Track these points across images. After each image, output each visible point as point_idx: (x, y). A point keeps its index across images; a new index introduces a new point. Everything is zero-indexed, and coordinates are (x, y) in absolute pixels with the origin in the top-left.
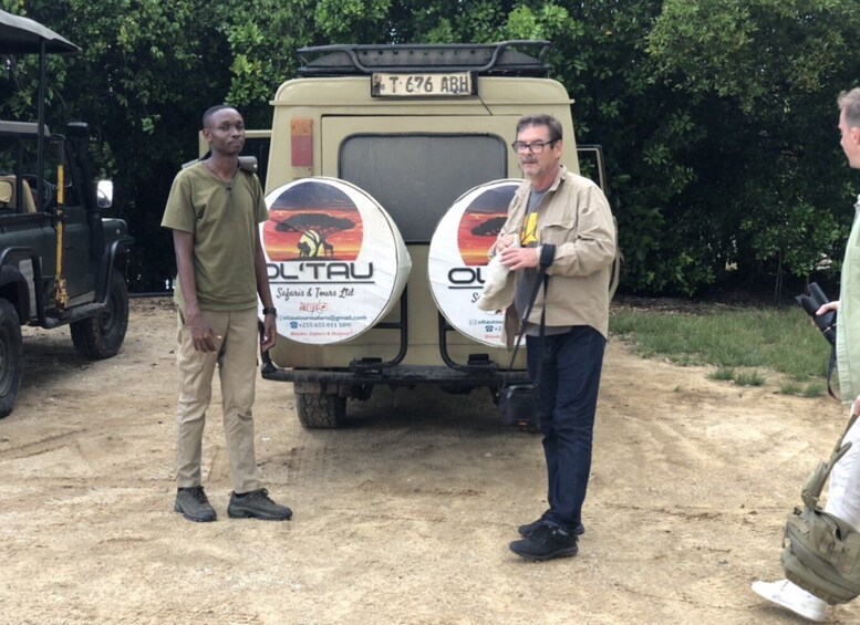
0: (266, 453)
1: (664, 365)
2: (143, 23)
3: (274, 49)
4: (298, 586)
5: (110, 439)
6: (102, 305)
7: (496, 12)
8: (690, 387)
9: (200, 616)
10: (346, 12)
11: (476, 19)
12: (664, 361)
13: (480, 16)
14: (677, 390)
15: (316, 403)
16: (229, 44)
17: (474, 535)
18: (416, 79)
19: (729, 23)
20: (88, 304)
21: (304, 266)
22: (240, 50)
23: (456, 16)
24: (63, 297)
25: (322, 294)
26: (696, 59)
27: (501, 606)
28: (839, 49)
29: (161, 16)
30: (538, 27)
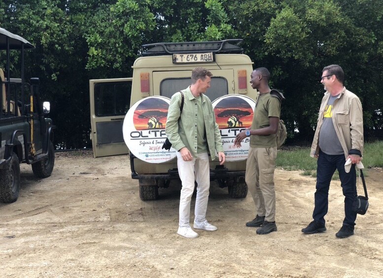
0: (130, 210)
1: (282, 171)
2: (52, 34)
3: (106, 44)
4: (165, 256)
5: (63, 208)
6: (46, 154)
7: (200, 27)
8: (294, 179)
9: (131, 267)
10: (138, 28)
11: (191, 30)
12: (281, 169)
13: (193, 28)
14: (289, 180)
15: (148, 189)
16: (87, 43)
17: (226, 235)
18: (191, 56)
19: (298, 29)
20: (40, 154)
21: (151, 132)
22: (92, 45)
23: (183, 29)
24: (34, 151)
25: (158, 143)
26: (285, 44)
27: (246, 258)
28: (344, 37)
29: (59, 31)
30: (219, 33)
